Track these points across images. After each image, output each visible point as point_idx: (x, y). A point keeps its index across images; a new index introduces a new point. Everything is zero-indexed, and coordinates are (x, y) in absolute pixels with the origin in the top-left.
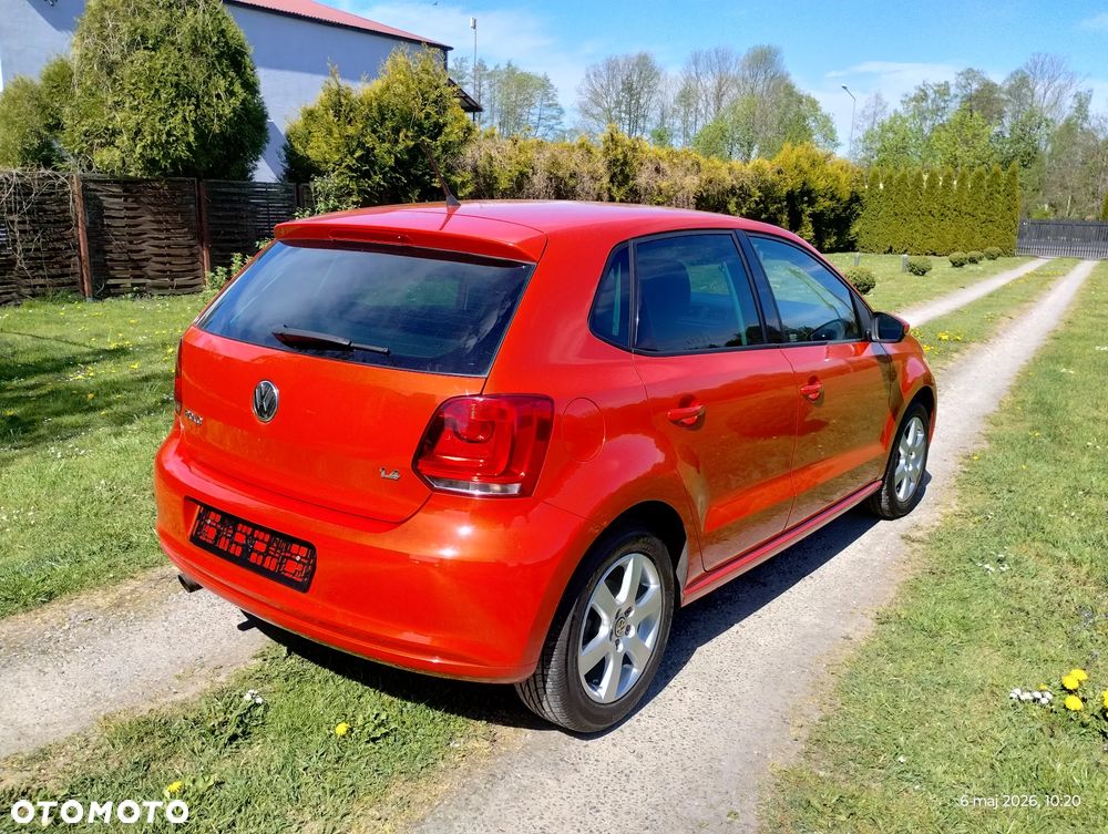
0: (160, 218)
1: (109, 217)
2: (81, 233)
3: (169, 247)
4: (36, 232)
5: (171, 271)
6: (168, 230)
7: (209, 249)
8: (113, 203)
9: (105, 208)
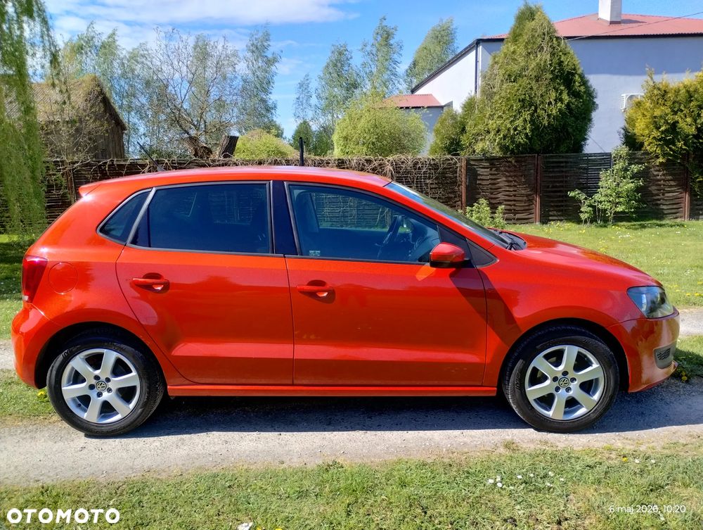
0: (510, 179)
1: (480, 179)
2: (463, 189)
3: (515, 196)
4: (440, 188)
5: (514, 210)
6: (515, 186)
7: (541, 198)
8: (483, 172)
9: (480, 175)
